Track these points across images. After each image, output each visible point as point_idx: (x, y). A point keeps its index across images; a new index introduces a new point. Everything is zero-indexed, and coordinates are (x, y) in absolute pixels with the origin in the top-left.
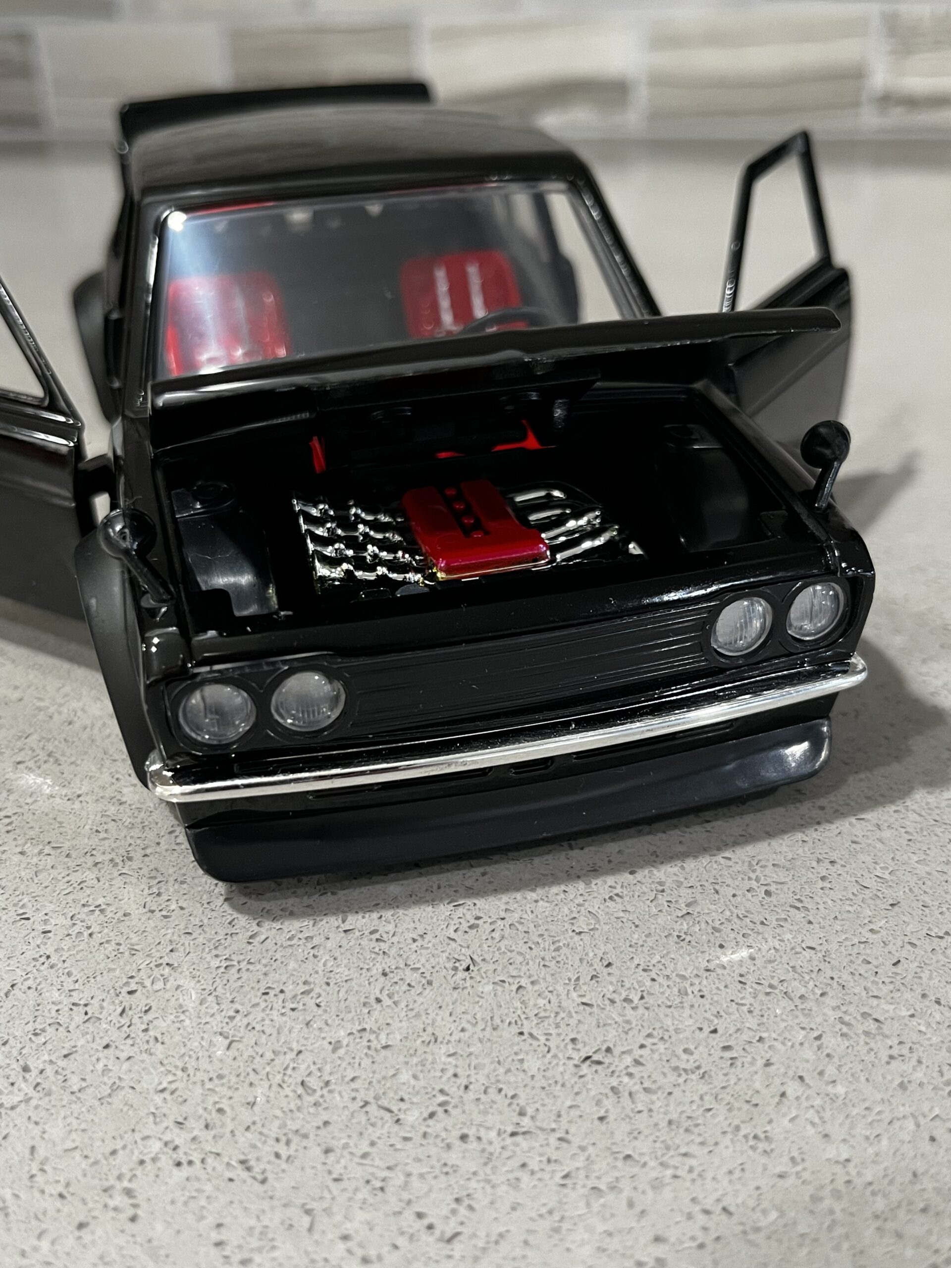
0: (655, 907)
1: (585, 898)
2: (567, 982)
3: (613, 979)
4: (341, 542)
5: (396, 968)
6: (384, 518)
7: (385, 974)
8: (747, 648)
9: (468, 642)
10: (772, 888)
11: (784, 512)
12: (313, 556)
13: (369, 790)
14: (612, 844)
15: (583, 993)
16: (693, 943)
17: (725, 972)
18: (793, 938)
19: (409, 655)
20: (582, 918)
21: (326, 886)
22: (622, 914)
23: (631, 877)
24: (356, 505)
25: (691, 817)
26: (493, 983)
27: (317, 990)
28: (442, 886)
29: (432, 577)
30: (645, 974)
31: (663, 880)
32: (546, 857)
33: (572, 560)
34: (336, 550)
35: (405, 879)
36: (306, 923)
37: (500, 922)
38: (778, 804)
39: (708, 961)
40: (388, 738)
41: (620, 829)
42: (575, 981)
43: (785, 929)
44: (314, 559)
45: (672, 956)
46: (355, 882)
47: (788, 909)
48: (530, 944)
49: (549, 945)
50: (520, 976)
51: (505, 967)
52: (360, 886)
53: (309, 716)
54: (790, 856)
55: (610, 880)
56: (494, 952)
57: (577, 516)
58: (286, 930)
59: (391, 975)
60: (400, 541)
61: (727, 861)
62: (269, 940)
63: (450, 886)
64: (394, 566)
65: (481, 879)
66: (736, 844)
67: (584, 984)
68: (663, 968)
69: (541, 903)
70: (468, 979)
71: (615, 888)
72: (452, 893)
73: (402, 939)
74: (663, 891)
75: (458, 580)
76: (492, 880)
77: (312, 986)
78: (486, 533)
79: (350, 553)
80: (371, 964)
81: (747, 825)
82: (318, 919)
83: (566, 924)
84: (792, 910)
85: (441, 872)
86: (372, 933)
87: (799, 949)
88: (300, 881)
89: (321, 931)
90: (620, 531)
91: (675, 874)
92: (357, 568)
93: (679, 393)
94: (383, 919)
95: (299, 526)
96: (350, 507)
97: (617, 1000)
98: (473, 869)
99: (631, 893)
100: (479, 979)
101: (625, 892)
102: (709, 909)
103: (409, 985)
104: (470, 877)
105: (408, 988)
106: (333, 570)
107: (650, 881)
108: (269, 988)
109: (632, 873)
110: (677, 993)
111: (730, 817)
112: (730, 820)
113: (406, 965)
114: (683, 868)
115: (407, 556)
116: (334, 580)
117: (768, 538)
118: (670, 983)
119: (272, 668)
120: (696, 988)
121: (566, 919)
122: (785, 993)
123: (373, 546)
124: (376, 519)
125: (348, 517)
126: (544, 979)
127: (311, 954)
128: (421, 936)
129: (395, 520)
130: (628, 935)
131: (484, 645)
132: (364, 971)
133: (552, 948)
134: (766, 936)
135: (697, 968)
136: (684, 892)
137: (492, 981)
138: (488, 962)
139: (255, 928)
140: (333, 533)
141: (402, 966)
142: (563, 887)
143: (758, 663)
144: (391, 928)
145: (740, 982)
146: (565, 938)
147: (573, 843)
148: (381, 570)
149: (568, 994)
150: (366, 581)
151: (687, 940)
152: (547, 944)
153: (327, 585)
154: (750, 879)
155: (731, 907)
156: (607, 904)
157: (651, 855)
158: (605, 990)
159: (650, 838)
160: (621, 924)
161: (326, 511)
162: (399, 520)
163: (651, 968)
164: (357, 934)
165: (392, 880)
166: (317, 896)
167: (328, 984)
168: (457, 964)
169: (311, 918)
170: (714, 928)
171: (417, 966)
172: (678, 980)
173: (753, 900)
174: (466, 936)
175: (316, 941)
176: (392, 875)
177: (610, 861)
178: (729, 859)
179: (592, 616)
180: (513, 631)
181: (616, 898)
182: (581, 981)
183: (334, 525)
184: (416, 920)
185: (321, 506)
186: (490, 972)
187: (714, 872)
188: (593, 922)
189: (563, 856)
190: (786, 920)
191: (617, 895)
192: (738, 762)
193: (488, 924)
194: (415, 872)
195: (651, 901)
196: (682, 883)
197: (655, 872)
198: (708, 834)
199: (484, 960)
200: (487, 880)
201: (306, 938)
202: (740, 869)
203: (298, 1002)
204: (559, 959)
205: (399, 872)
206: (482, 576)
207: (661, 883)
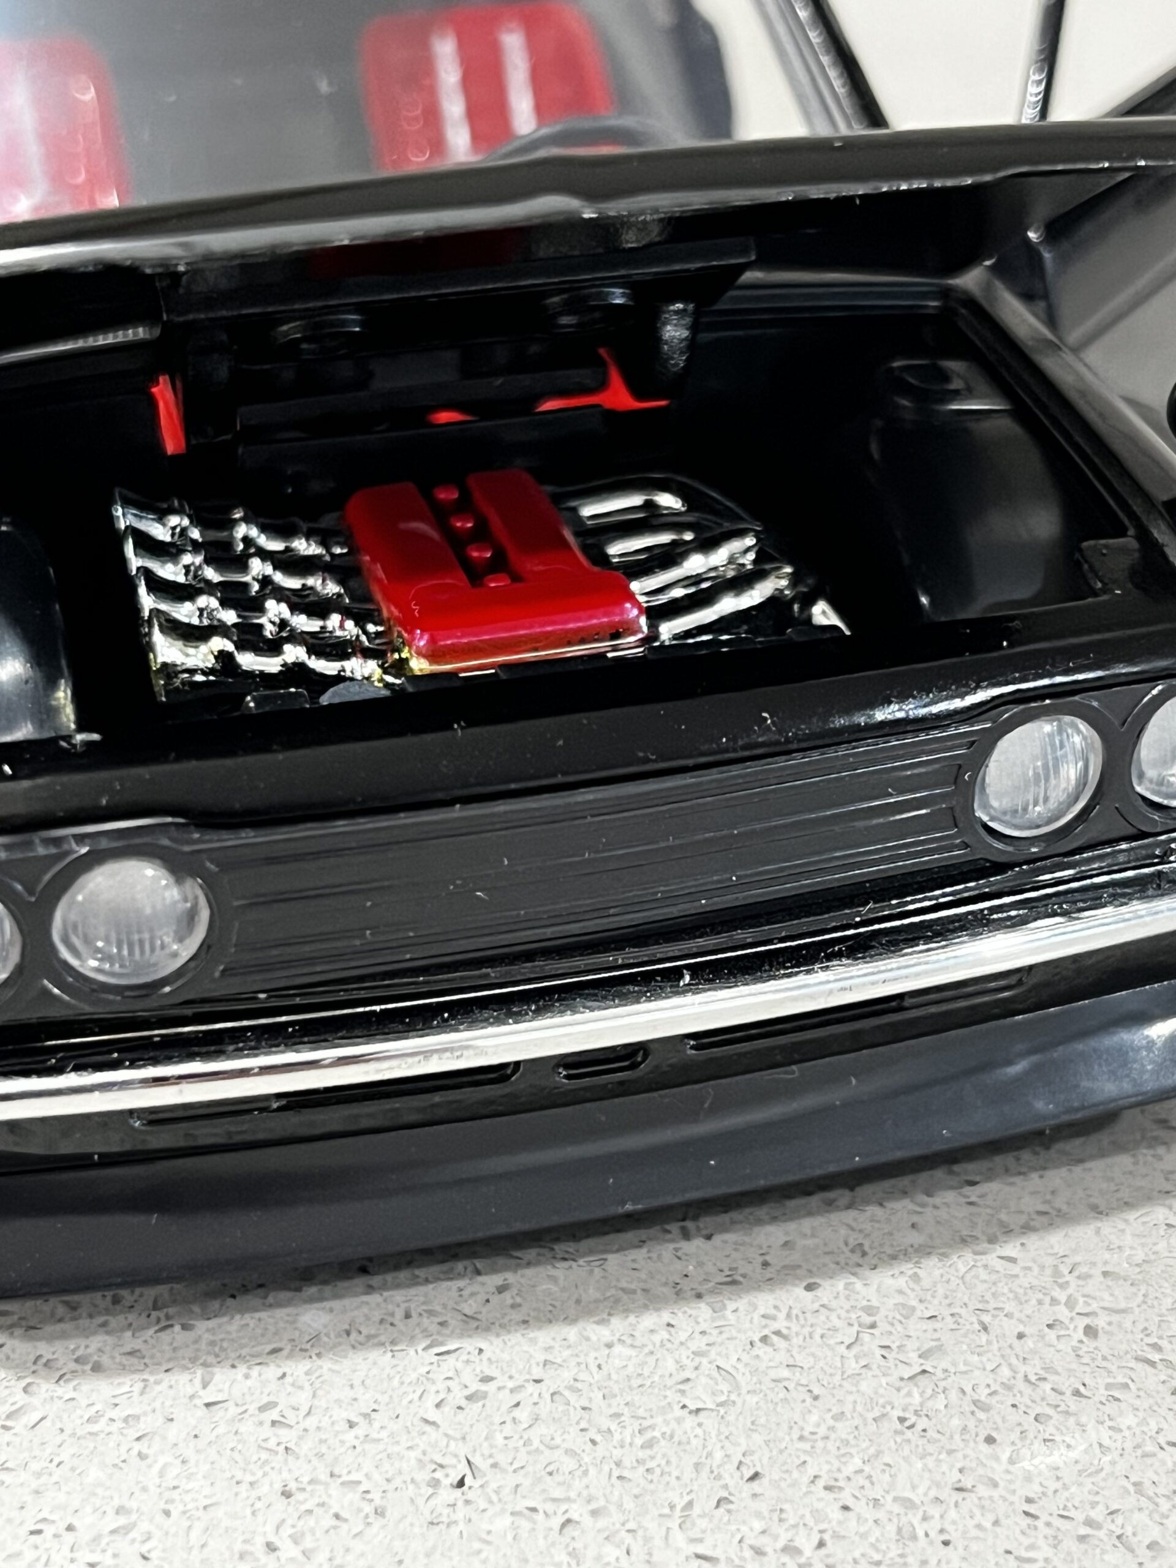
0: (857, 1358)
1: (711, 1340)
2: (667, 1511)
3: (763, 1507)
4: (211, 594)
5: (311, 1482)
6: (304, 547)
7: (287, 1494)
8: (1050, 821)
9: (466, 800)
10: (1101, 1322)
11: (1133, 544)
12: (150, 622)
13: (262, 1110)
14: (770, 1229)
15: (699, 1536)
16: (931, 1433)
17: (995, 1494)
18: (1138, 1425)
19: (341, 826)
20: (703, 1380)
21: (171, 1311)
22: (785, 1373)
23: (809, 1295)
24: (246, 520)
25: (939, 1174)
26: (512, 1514)
27: (144, 1526)
28: (414, 1314)
29: (400, 668)
30: (830, 1496)
31: (875, 1303)
32: (634, 1254)
33: (693, 636)
34: (201, 610)
35: (337, 1296)
36: (126, 1389)
37: (531, 1388)
38: (1119, 1148)
39: (961, 1471)
40: (298, 1000)
41: (790, 1197)
42: (684, 1509)
43: (1123, 1405)
44: (151, 626)
45: (887, 1459)
46: (230, 1302)
47: (1133, 1364)
48: (592, 1434)
49: (633, 1435)
50: (568, 1500)
51: (539, 1480)
52: (242, 1311)
53: (131, 952)
54: (1140, 1256)
55: (764, 1301)
56: (516, 1449)
57: (707, 544)
58: (84, 1402)
59: (300, 1496)
60: (339, 595)
61: (1009, 1265)
62: (46, 1423)
63: (431, 1313)
64: (320, 645)
65: (495, 1299)
66: (1027, 1228)
67: (702, 1516)
68: (867, 1484)
69: (618, 1349)
70: (460, 1503)
71: (774, 1318)
72: (434, 1328)
73: (326, 1422)
74: (873, 1326)
75: (453, 675)
76: (518, 1300)
77: (134, 1517)
78: (516, 578)
79: (230, 617)
80: (260, 1474)
81: (1053, 1193)
82: (152, 1379)
83: (668, 1393)
84: (1139, 1366)
85: (415, 1282)
86: (262, 1409)
87: (1150, 1447)
88: (116, 1301)
89: (157, 1404)
90: (795, 580)
91: (900, 1292)
92: (241, 646)
93: (925, 296)
94: (288, 1379)
95: (123, 561)
96: (234, 523)
97: (769, 1550)
98: (480, 1279)
99: (807, 1330)
100: (483, 1505)
101: (795, 1328)
102: (966, 1363)
103: (337, 1516)
104: (472, 1294)
105: (334, 1522)
106: (191, 651)
107: (847, 1306)
108: (44, 1520)
109: (809, 1288)
110: (893, 1535)
111: (1020, 1174)
112: (1018, 1180)
113: (332, 1475)
114: (916, 1278)
115: (350, 624)
116: (192, 672)
117: (1095, 594)
118: (881, 1515)
119: (53, 850)
120: (934, 1526)
121: (669, 1382)
122: (1119, 1537)
123: (279, 601)
124: (288, 549)
125: (229, 545)
126: (620, 1506)
127: (135, 1452)
128: (366, 1416)
129: (328, 551)
130: (797, 1417)
131: (501, 807)
132: (244, 1487)
133: (639, 1441)
134: (1084, 1420)
135: (938, 1485)
136: (915, 1326)
137: (509, 1508)
138: (504, 1471)
139: (20, 1398)
140: (195, 577)
141: (324, 1477)
142: (666, 1316)
143: (1073, 853)
144: (303, 1398)
145: (1026, 1513)
146: (667, 1422)
147: (689, 1224)
148: (293, 653)
149: (667, 1538)
150: (262, 674)
151: (919, 1427)
152: (627, 1433)
153: (177, 682)
154: (1054, 1301)
155: (1014, 1361)
156: (755, 1351)
157: (853, 1251)
158: (744, 1529)
159: (850, 1216)
160: (782, 1394)
161: (184, 531)
162: (338, 550)
163: (841, 1484)
164: (233, 1411)
165: (311, 1300)
166: (151, 1332)
167: (167, 1513)
168: (438, 1475)
169: (136, 1377)
170: (975, 1402)
171: (354, 1477)
172: (897, 1508)
173: (1060, 1347)
174: (461, 1416)
175: (143, 1426)
176: (313, 1290)
177: (765, 1264)
178: (1012, 1260)
179: (727, 751)
180: (560, 779)
181: (775, 1338)
182: (696, 1510)
183: (199, 559)
184: (357, 1383)
185: (174, 520)
186: (507, 1490)
187: (981, 1288)
188: (724, 1387)
189: (666, 1250)
190: (1126, 1386)
191: (778, 1333)
192: (1035, 1058)
193: (507, 1391)
194: (360, 1281)
195: (848, 1347)
196: (913, 1309)
197: (858, 1285)
198: (972, 1209)
199: (494, 1466)
200: (509, 1301)
201: (126, 1420)
202: (1035, 1282)
203: (104, 1551)
204: (650, 1464)
205: (325, 1282)
206: (503, 666)
207: (870, 1310)
